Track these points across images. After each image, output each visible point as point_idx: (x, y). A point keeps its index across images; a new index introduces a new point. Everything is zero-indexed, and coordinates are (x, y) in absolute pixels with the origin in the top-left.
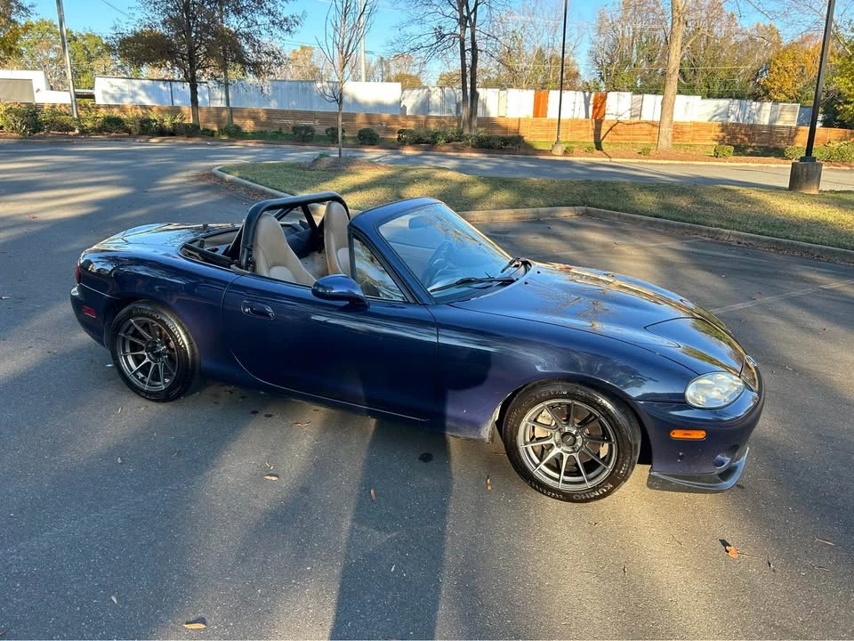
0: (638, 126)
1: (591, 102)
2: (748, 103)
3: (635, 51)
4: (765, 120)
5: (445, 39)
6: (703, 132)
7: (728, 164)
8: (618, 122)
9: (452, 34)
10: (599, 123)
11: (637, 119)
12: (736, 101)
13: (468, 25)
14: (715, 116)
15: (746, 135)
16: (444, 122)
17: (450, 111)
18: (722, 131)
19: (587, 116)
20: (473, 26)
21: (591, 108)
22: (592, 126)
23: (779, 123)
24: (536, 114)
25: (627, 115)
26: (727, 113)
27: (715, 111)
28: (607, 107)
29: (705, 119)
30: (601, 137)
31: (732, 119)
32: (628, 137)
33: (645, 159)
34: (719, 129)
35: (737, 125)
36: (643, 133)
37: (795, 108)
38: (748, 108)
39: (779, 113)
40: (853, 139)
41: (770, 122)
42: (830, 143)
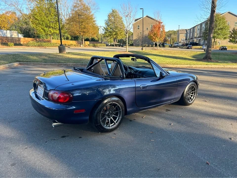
2: (3, 30)
4: (9, 35)
15: (6, 40)
23: (13, 36)
35: (2, 37)
37: (16, 32)
38: (3, 32)
39: (12, 33)
40: (35, 41)
41: (10, 36)
42: (29, 42)
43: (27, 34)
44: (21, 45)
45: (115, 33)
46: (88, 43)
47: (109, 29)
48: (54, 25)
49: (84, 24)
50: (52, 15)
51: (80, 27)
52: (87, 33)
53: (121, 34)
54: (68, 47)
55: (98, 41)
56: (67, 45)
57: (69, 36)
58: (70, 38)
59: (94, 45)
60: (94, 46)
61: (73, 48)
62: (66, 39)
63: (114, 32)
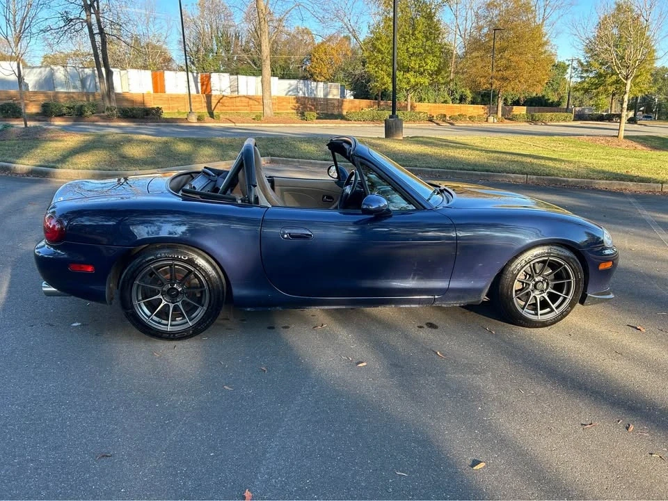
0: (238, 99)
1: (199, 81)
2: (309, 82)
3: (214, 42)
4: (320, 94)
5: (72, 23)
6: (284, 103)
7: (314, 125)
8: (223, 96)
9: (78, 19)
10: (209, 97)
11: (235, 94)
12: (302, 81)
13: (92, 11)
14: (289, 91)
15: (313, 105)
16: (72, 97)
17: (75, 87)
18: (297, 102)
19: (198, 92)
20: (97, 13)
21: (199, 85)
22: (204, 100)
23: (330, 97)
24: (156, 90)
25: (229, 90)
26: (297, 89)
27: (289, 88)
28: (212, 85)
29: (283, 94)
30: (213, 108)
31: (301, 94)
32: (233, 108)
33: (257, 123)
34: (295, 101)
35: (305, 98)
36: (243, 104)
37: (337, 86)
38: (310, 86)
39: (329, 89)
40: (376, 106)
41: (324, 96)
42: (362, 109)
43: (362, 90)
44: (342, 117)
45: (614, 77)
46: (521, 110)
47: (597, 65)
48: (419, 64)
49: (506, 54)
50: (419, 36)
51: (495, 64)
52: (512, 83)
53: (637, 81)
54: (451, 121)
55: (559, 104)
56: (448, 118)
57: (468, 92)
58: (470, 99)
59: (532, 116)
60: (533, 120)
61: (465, 125)
62: (458, 101)
63: (612, 74)
